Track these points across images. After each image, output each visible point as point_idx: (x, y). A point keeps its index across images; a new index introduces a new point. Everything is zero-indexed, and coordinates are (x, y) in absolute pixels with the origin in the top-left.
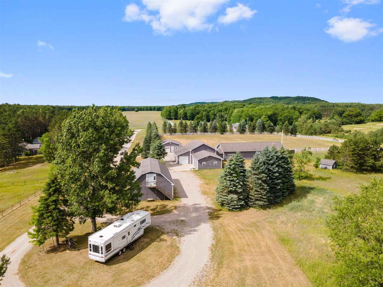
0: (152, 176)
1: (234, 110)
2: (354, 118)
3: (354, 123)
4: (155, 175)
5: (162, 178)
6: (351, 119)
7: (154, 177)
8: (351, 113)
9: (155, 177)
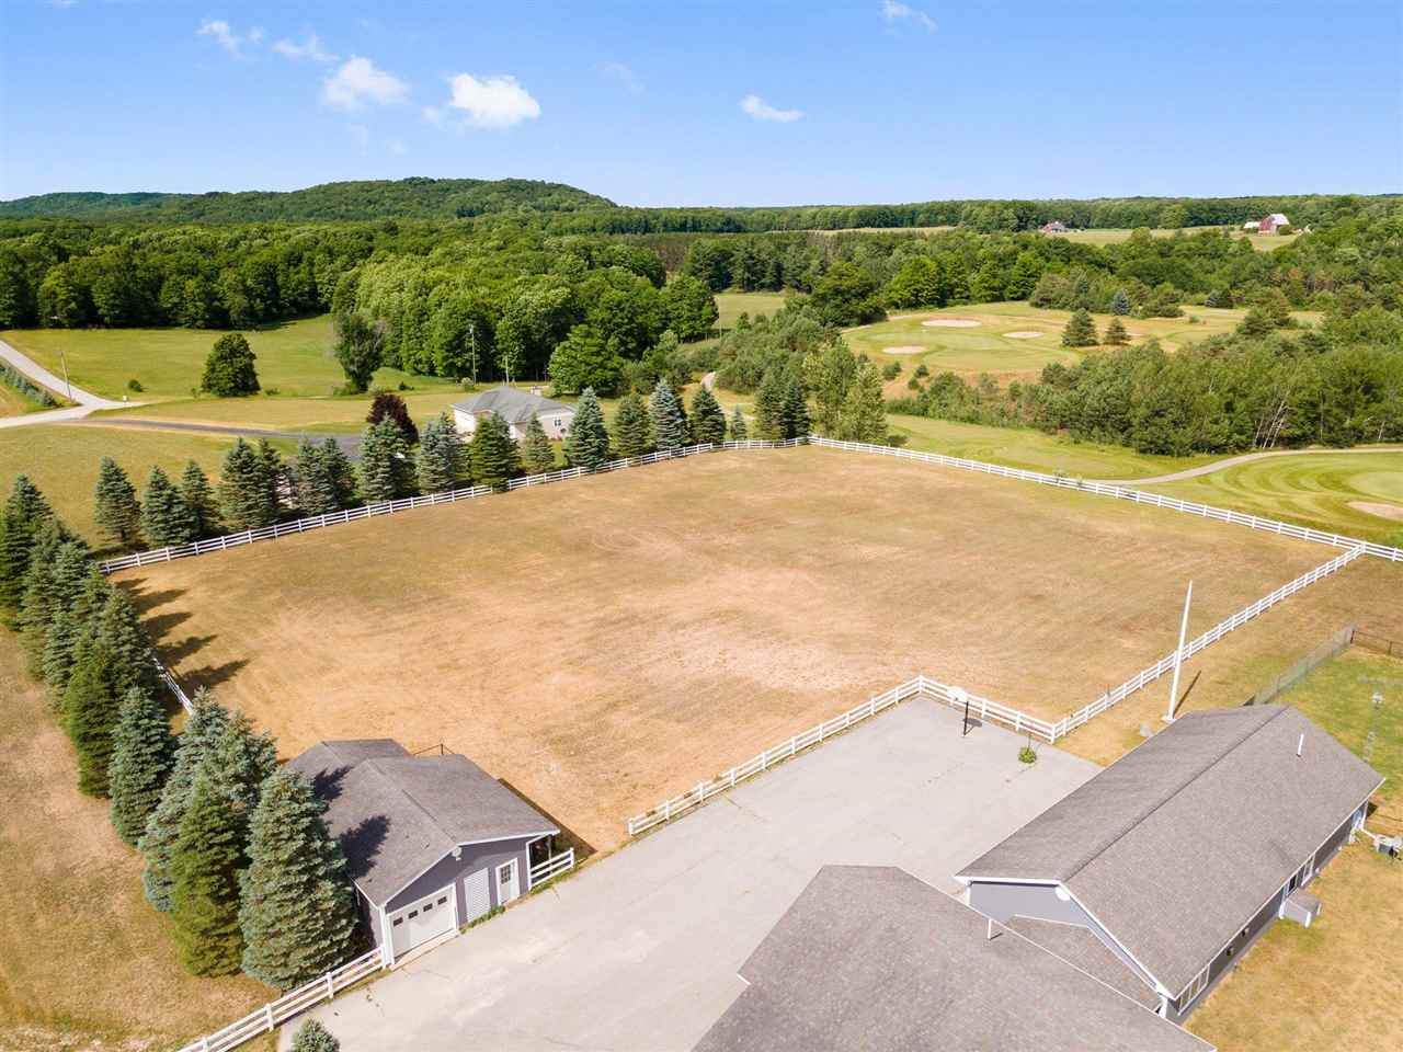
1: (359, 275)
2: (854, 301)
3: (855, 320)
6: (846, 305)
8: (846, 283)
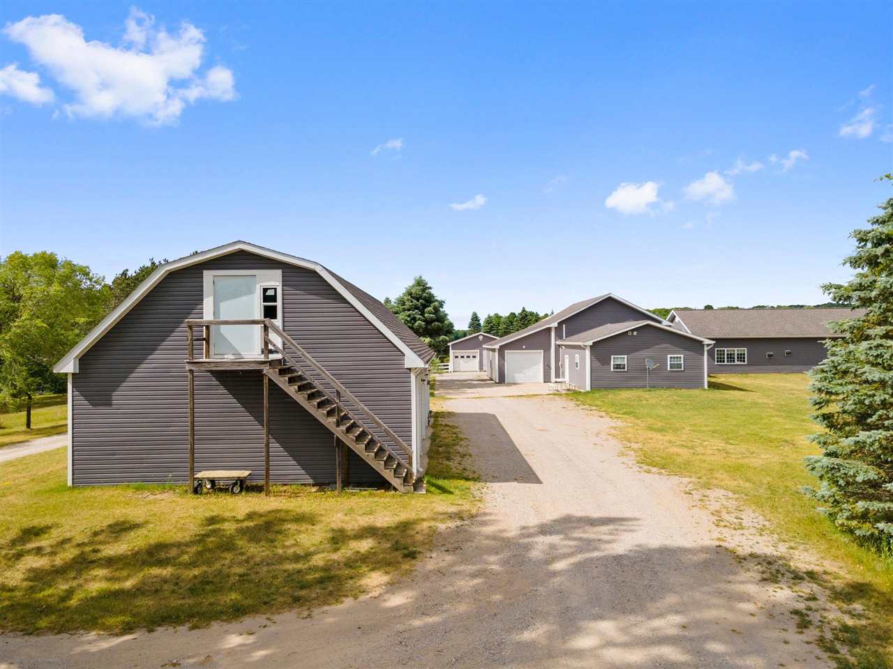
0: (250, 291)
4: (273, 279)
5: (332, 305)
7: (266, 299)
9: (274, 298)
